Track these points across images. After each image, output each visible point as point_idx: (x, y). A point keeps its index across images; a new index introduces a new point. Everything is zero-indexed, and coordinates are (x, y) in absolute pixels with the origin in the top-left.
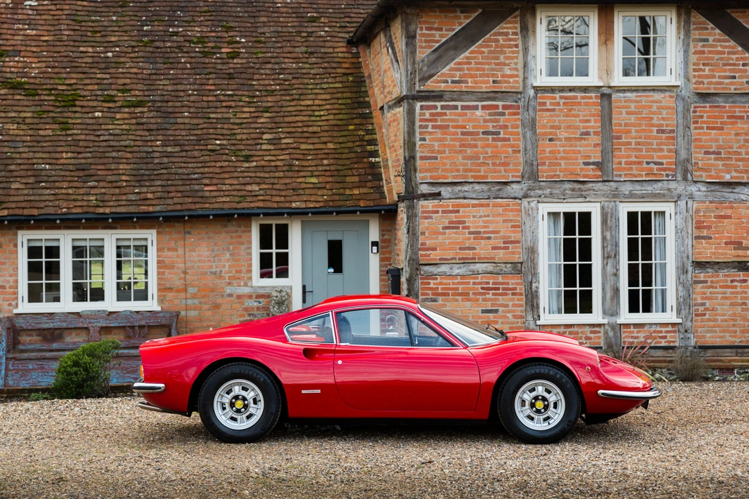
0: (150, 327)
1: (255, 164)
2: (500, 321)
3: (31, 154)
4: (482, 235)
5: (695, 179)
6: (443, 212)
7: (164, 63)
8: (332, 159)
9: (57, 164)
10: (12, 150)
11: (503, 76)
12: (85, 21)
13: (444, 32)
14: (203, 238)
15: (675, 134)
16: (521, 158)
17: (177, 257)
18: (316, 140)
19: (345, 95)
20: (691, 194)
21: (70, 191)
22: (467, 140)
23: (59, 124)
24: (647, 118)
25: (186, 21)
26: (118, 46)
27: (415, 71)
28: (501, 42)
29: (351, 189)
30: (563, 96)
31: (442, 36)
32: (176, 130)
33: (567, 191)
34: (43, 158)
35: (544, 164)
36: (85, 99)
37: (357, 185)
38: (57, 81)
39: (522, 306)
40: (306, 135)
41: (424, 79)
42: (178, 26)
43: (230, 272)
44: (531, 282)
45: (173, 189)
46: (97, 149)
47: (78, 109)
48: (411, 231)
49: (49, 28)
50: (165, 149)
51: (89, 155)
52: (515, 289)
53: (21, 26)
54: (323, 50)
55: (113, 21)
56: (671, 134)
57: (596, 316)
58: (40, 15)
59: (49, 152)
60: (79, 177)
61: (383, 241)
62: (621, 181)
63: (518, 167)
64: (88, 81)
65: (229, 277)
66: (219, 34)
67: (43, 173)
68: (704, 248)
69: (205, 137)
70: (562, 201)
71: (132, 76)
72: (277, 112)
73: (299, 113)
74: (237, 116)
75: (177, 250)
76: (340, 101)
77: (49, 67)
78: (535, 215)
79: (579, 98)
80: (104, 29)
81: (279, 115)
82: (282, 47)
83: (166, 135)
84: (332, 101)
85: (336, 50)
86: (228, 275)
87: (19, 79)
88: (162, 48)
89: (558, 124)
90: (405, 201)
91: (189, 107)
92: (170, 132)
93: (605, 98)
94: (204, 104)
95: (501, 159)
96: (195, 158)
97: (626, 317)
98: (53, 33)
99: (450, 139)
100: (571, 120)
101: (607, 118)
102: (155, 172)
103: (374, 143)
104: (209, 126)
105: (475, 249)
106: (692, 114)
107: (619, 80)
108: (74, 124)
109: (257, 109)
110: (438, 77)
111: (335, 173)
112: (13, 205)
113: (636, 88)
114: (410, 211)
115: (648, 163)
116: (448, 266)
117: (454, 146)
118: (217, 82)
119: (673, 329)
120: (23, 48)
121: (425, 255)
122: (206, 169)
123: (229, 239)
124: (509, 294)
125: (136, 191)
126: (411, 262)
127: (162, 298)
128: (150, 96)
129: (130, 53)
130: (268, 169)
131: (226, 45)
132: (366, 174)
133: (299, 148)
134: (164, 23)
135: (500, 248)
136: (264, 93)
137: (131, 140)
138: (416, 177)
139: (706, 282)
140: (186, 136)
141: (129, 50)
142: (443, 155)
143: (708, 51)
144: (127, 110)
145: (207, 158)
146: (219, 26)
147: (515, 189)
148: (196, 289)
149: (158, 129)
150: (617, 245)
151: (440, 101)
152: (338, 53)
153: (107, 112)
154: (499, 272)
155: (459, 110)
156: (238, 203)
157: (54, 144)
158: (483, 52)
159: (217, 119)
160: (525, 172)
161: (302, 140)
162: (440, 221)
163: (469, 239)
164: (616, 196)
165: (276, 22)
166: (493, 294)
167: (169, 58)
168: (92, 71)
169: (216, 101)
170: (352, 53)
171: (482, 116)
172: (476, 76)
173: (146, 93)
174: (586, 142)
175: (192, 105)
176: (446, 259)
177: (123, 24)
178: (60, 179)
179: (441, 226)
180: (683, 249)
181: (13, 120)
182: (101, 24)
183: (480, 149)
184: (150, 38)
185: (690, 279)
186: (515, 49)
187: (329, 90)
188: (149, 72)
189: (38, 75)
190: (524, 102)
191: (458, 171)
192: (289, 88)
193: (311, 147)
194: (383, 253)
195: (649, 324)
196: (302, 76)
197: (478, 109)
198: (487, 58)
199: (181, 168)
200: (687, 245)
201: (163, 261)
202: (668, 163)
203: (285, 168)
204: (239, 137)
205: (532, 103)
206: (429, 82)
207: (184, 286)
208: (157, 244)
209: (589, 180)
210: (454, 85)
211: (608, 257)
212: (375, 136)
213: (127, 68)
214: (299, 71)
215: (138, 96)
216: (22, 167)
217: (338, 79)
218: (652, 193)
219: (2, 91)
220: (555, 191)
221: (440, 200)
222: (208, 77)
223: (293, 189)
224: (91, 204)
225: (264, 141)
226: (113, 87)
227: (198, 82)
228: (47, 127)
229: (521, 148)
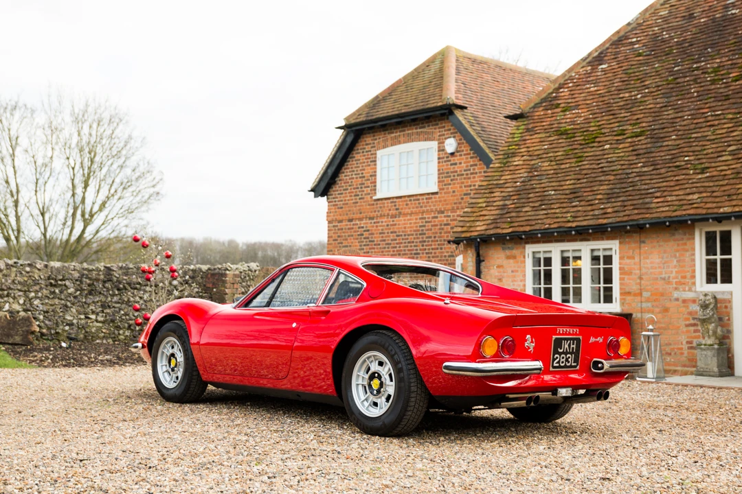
3: (548, 184)
7: (677, 96)
9: (560, 190)
10: (538, 182)
12: (634, 73)
14: (654, 247)
17: (635, 264)
21: (558, 211)
23: (577, 158)
25: (711, 56)
26: (648, 88)
32: (658, 152)
34: (553, 186)
36: (604, 135)
38: (592, 124)
42: (702, 62)
43: (677, 278)
45: (629, 203)
46: (592, 175)
47: (596, 144)
49: (606, 83)
50: (643, 169)
51: (585, 181)
53: (588, 86)
55: (654, 68)
58: (606, 74)
59: (560, 181)
60: (569, 199)
64: (613, 121)
65: (676, 283)
66: (734, 61)
67: (548, 198)
69: (678, 155)
71: (647, 111)
74: (715, 133)
75: (633, 258)
77: (592, 114)
80: (645, 76)
83: (648, 158)
86: (674, 281)
87: (568, 127)
88: (681, 83)
91: (679, 131)
92: (653, 155)
94: (692, 127)
98: (607, 87)
102: (624, 190)
104: (687, 145)
108: (587, 157)
109: (736, 124)
112: (517, 224)
118: (712, 105)
120: (582, 103)
122: (664, 184)
123: (676, 247)
125: (602, 207)
127: (623, 301)
128: (652, 126)
129: (654, 92)
130: (716, 179)
131: (736, 70)
134: (692, 62)
137: (620, 165)
140: (665, 156)
141: (655, 89)
144: (630, 140)
145: (670, 174)
146: (737, 54)
148: (649, 293)
149: (645, 153)
153: (615, 144)
156: (674, 211)
157: (566, 174)
159: (696, 138)
167: (683, 91)
168: (620, 112)
169: (704, 122)
175: (682, 128)
177: (660, 69)
178: (556, 202)
181: (549, 159)
182: (644, 72)
184: (676, 76)
188: (661, 105)
189: (582, 122)
199: (645, 184)
201: (623, 268)
203: (732, 176)
204: (706, 152)
207: (639, 291)
208: (620, 253)
213: (647, 105)
215: (643, 127)
216: (537, 194)
219: (553, 138)
222: (706, 101)
223: (729, 195)
224: (566, 220)
225: (726, 153)
226: (628, 122)
227: (696, 107)
228: (568, 161)
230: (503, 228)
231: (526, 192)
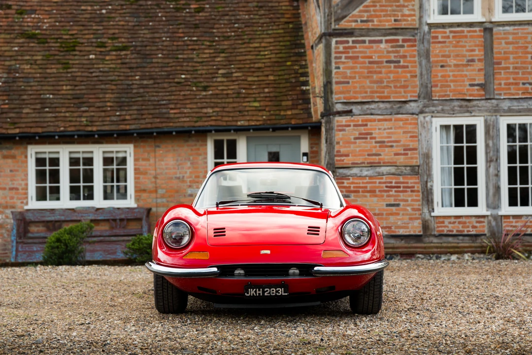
0: (128, 220)
1: (211, 92)
2: (401, 213)
3: (40, 87)
4: (386, 144)
6: (355, 126)
7: (146, 17)
8: (272, 88)
9: (58, 95)
10: (26, 84)
11: (403, 16)
14: (169, 151)
16: (417, 81)
17: (150, 165)
18: (260, 74)
19: (286, 39)
21: (67, 114)
22: (373, 68)
23: (62, 64)
24: (522, 47)
26: (111, 5)
27: (331, 14)
29: (285, 110)
30: (453, 31)
32: (151, 67)
33: (456, 108)
34: (48, 90)
35: (436, 86)
36: (83, 45)
37: (290, 107)
38: (63, 32)
39: (418, 201)
40: (253, 70)
41: (338, 20)
43: (190, 177)
44: (427, 182)
45: (146, 112)
46: (89, 83)
47: (77, 53)
48: (330, 142)
50: (142, 82)
51: (83, 87)
52: (413, 187)
54: (270, 4)
57: (481, 209)
59: (53, 86)
60: (74, 104)
61: (312, 152)
62: (501, 99)
63: (415, 89)
64: (86, 32)
65: (190, 182)
67: (48, 101)
69: (173, 72)
70: (451, 115)
71: (120, 27)
72: (231, 53)
73: (248, 53)
74: (200, 57)
75: (148, 160)
76: (281, 44)
77: (57, 22)
78: (429, 127)
79: (465, 32)
81: (232, 55)
82: (238, 3)
83: (143, 72)
84: (275, 44)
85: (281, 4)
86: (189, 180)
87: (34, 31)
88: (144, 6)
89: (448, 53)
90: (325, 118)
91: (163, 50)
92: (147, 69)
93: (487, 32)
94: (175, 48)
95: (401, 83)
97: (506, 209)
99: (360, 67)
100: (459, 50)
101: (488, 48)
102: (133, 100)
103: (306, 75)
104: (178, 64)
105: (380, 155)
107: (499, 16)
108: (73, 64)
109: (216, 51)
110: (350, 17)
111: (274, 99)
112: (23, 125)
113: (513, 23)
114: (328, 125)
115: (524, 84)
116: (358, 169)
117: (362, 73)
118: (186, 30)
120: (38, 8)
121: (340, 160)
122: (173, 97)
123: (190, 151)
124: (408, 191)
125: (118, 114)
126: (329, 166)
127: (138, 197)
128: (132, 42)
129: (119, 10)
130: (221, 96)
131: (194, 2)
132: (298, 99)
133: (246, 80)
135: (401, 154)
136: (222, 39)
137: (116, 76)
138: (332, 98)
140: (159, 72)
141: (119, 7)
142: (354, 80)
144: (114, 53)
145: (174, 89)
147: (413, 107)
148: (164, 191)
149: (137, 67)
150: (498, 151)
151: (351, 37)
152: (282, 6)
153: (100, 55)
154: (400, 173)
155: (367, 44)
157: (57, 79)
159: (183, 59)
160: (421, 93)
161: (250, 74)
162: (351, 133)
163: (375, 147)
164: (497, 111)
166: (396, 191)
167: (149, 13)
168: (90, 24)
169: (184, 45)
170: (293, 6)
171: (385, 48)
172: (380, 16)
173: (130, 40)
174: (472, 68)
175: (165, 48)
176: (357, 164)
178: (60, 105)
179: (352, 137)
181: (27, 62)
183: (383, 75)
187: (273, 35)
188: (133, 24)
189: (48, 28)
190: (420, 36)
191: (366, 92)
192: (241, 34)
193: (256, 79)
195: (526, 215)
196: (252, 24)
197: (382, 43)
198: (389, 1)
199: (153, 96)
201: (139, 168)
203: (234, 96)
204: (199, 72)
205: (427, 37)
206: (343, 21)
207: (154, 189)
208: (135, 155)
209: (474, 98)
210: (363, 24)
211: (491, 161)
212: (306, 70)
213: (117, 21)
214: (251, 21)
215: (123, 42)
216: (32, 97)
217: (281, 27)
218: (527, 108)
219: (21, 41)
220: (446, 108)
221: (352, 116)
222: (178, 27)
223: (240, 111)
224: (82, 124)
225: (219, 75)
226: (105, 36)
227: (171, 31)
228: (53, 66)
229: (418, 74)
230: (7, 129)
231: (16, 93)
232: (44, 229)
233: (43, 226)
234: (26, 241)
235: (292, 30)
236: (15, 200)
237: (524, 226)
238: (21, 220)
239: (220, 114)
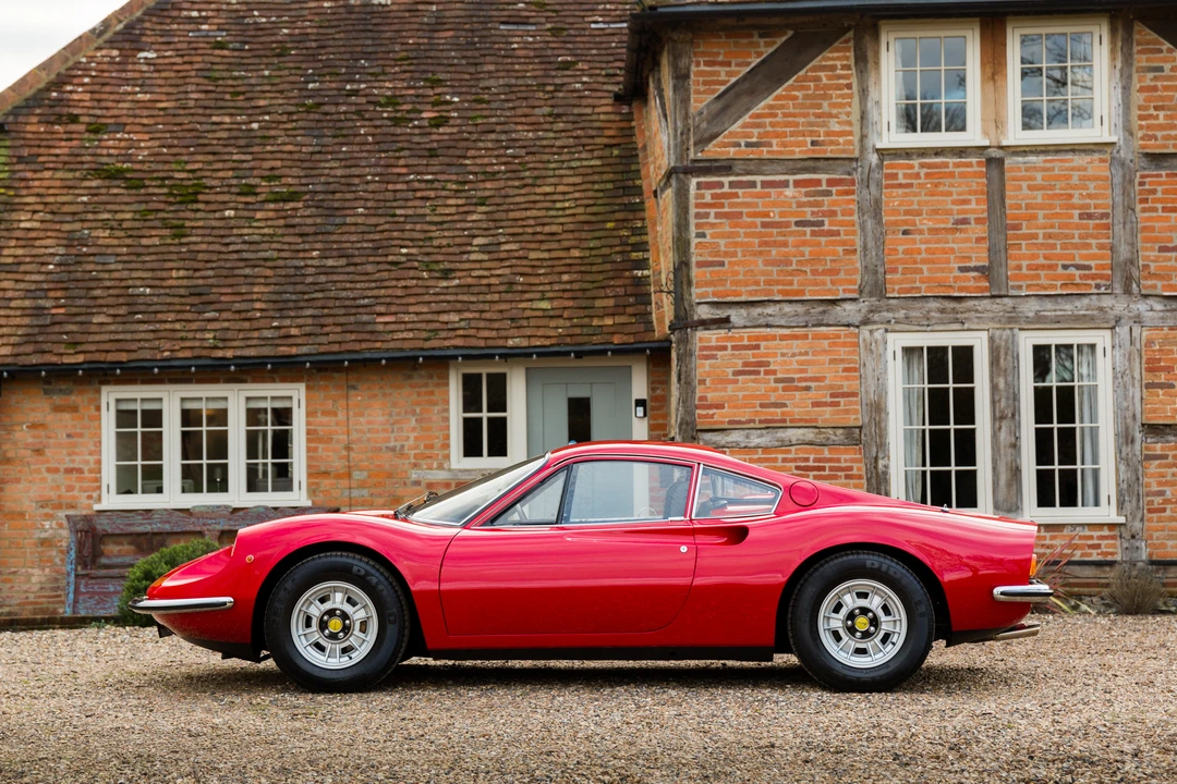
1: (457, 282)
3: (126, 272)
4: (796, 384)
5: (1143, 292)
6: (734, 348)
7: (334, 137)
8: (576, 273)
9: (162, 287)
10: (100, 268)
11: (828, 134)
12: (223, 79)
13: (733, 68)
14: (375, 396)
15: (1110, 221)
16: (857, 262)
17: (337, 424)
18: (555, 245)
19: (605, 177)
20: (1139, 316)
21: (178, 326)
22: (771, 235)
23: (171, 228)
24: (1061, 195)
25: (372, 74)
26: (268, 113)
27: (689, 130)
28: (825, 81)
29: (601, 317)
30: (926, 163)
31: (730, 74)
32: (342, 234)
33: (932, 314)
34: (143, 279)
35: (895, 271)
36: (213, 191)
37: (610, 311)
38: (174, 166)
40: (540, 237)
41: (703, 142)
42: (360, 82)
43: (416, 447)
44: (876, 458)
45: (330, 320)
46: (223, 264)
47: (201, 206)
48: (687, 382)
49: (170, 90)
50: (324, 262)
51: (211, 273)
52: (851, 469)
53: (129, 89)
54: (576, 111)
55: (264, 77)
56: (1104, 221)
58: (159, 71)
59: (153, 270)
60: (192, 305)
61: (654, 399)
62: (1021, 296)
63: (854, 277)
64: (220, 165)
65: (416, 456)
66: (421, 91)
67: (141, 300)
68: (1161, 402)
69: (385, 243)
70: (924, 328)
71: (285, 156)
72: (498, 205)
73: (532, 205)
74: (437, 212)
75: (335, 414)
76: (596, 187)
77: (164, 146)
78: (881, 352)
79: (951, 165)
80: (249, 88)
81: (501, 208)
82: (514, 108)
83: (326, 242)
84: (584, 187)
85: (597, 110)
86: (413, 452)
87: (119, 165)
88: (332, 114)
89: (917, 207)
90: (676, 333)
91: (366, 200)
92: (334, 238)
93: (993, 165)
94: (389, 195)
95: (826, 264)
96: (367, 274)
97: (1031, 511)
98: (174, 97)
99: (745, 233)
100: (938, 201)
101: (996, 197)
102: (306, 297)
103: (642, 247)
104: (393, 227)
105: (785, 405)
106: (1137, 188)
107: (1015, 135)
108: (193, 228)
109: (469, 201)
110: (724, 137)
111: (579, 294)
112: (93, 347)
113: (1043, 148)
114: (682, 348)
115: (1065, 267)
116: (742, 432)
117: (751, 245)
118: (411, 161)
119: (1112, 533)
120: (130, 120)
121: (706, 416)
122: (383, 292)
123: (414, 397)
124: (840, 477)
125: (275, 324)
126: (684, 427)
127: (314, 487)
128: (308, 185)
129: (285, 123)
130: (476, 290)
131: (429, 107)
132: (626, 295)
133: (526, 258)
134: (339, 78)
135: (825, 404)
136: (480, 177)
137: (275, 250)
138: (690, 295)
139: (1166, 457)
140: (357, 242)
141: (285, 118)
142: (733, 259)
143: (1162, 86)
144: (272, 206)
145: (385, 275)
146: (420, 79)
147: (849, 311)
148: (365, 474)
149: (316, 234)
150: (1016, 398)
151: (728, 175)
152: (599, 114)
153: (244, 209)
154: (824, 441)
155: (759, 189)
156: (426, 340)
157: (161, 257)
158: (796, 98)
159: (406, 216)
160: (864, 284)
161: (533, 246)
162: (728, 362)
163: (776, 390)
164: (1013, 319)
165: (508, 71)
166: (815, 477)
167: (342, 128)
168: (226, 150)
169: (408, 190)
170: (621, 114)
171: (794, 197)
172: (784, 135)
173: (304, 181)
174: (963, 235)
175: (370, 196)
176: (740, 422)
177: (277, 81)
178: (164, 308)
179: (730, 370)
180: (1125, 404)
181: (105, 225)
182: (246, 82)
183: (790, 249)
184: (317, 100)
185: (1138, 453)
186: (846, 91)
187: (581, 171)
188: (311, 149)
189: (147, 159)
190: (862, 173)
191: (757, 283)
192: (520, 168)
193: (546, 255)
194: (654, 418)
195: (1072, 525)
196: (542, 150)
197: (787, 186)
198: (802, 106)
199: (345, 289)
200: (1133, 398)
201: (315, 430)
202: (1098, 267)
203: (502, 288)
204: (436, 243)
205: (875, 175)
206: (711, 145)
207: (347, 470)
208: (307, 405)
209: (968, 295)
210: (750, 149)
211: (1002, 418)
212: (644, 238)
213: (279, 145)
214: (538, 143)
215: (291, 185)
216: (111, 292)
217: (596, 153)
218: (1073, 315)
219: (94, 183)
220: (913, 314)
221: (729, 329)
222: (397, 154)
223: (512, 319)
224: (206, 344)
225: (474, 249)
226: (255, 172)
227: (382, 162)
228: (154, 232)
229: (858, 246)
230: (62, 354)
231: (81, 284)
232: (132, 548)
233: (130, 543)
234: (94, 572)
235: (618, 161)
236: (76, 493)
237: (1069, 546)
238: (86, 532)
239: (473, 324)
